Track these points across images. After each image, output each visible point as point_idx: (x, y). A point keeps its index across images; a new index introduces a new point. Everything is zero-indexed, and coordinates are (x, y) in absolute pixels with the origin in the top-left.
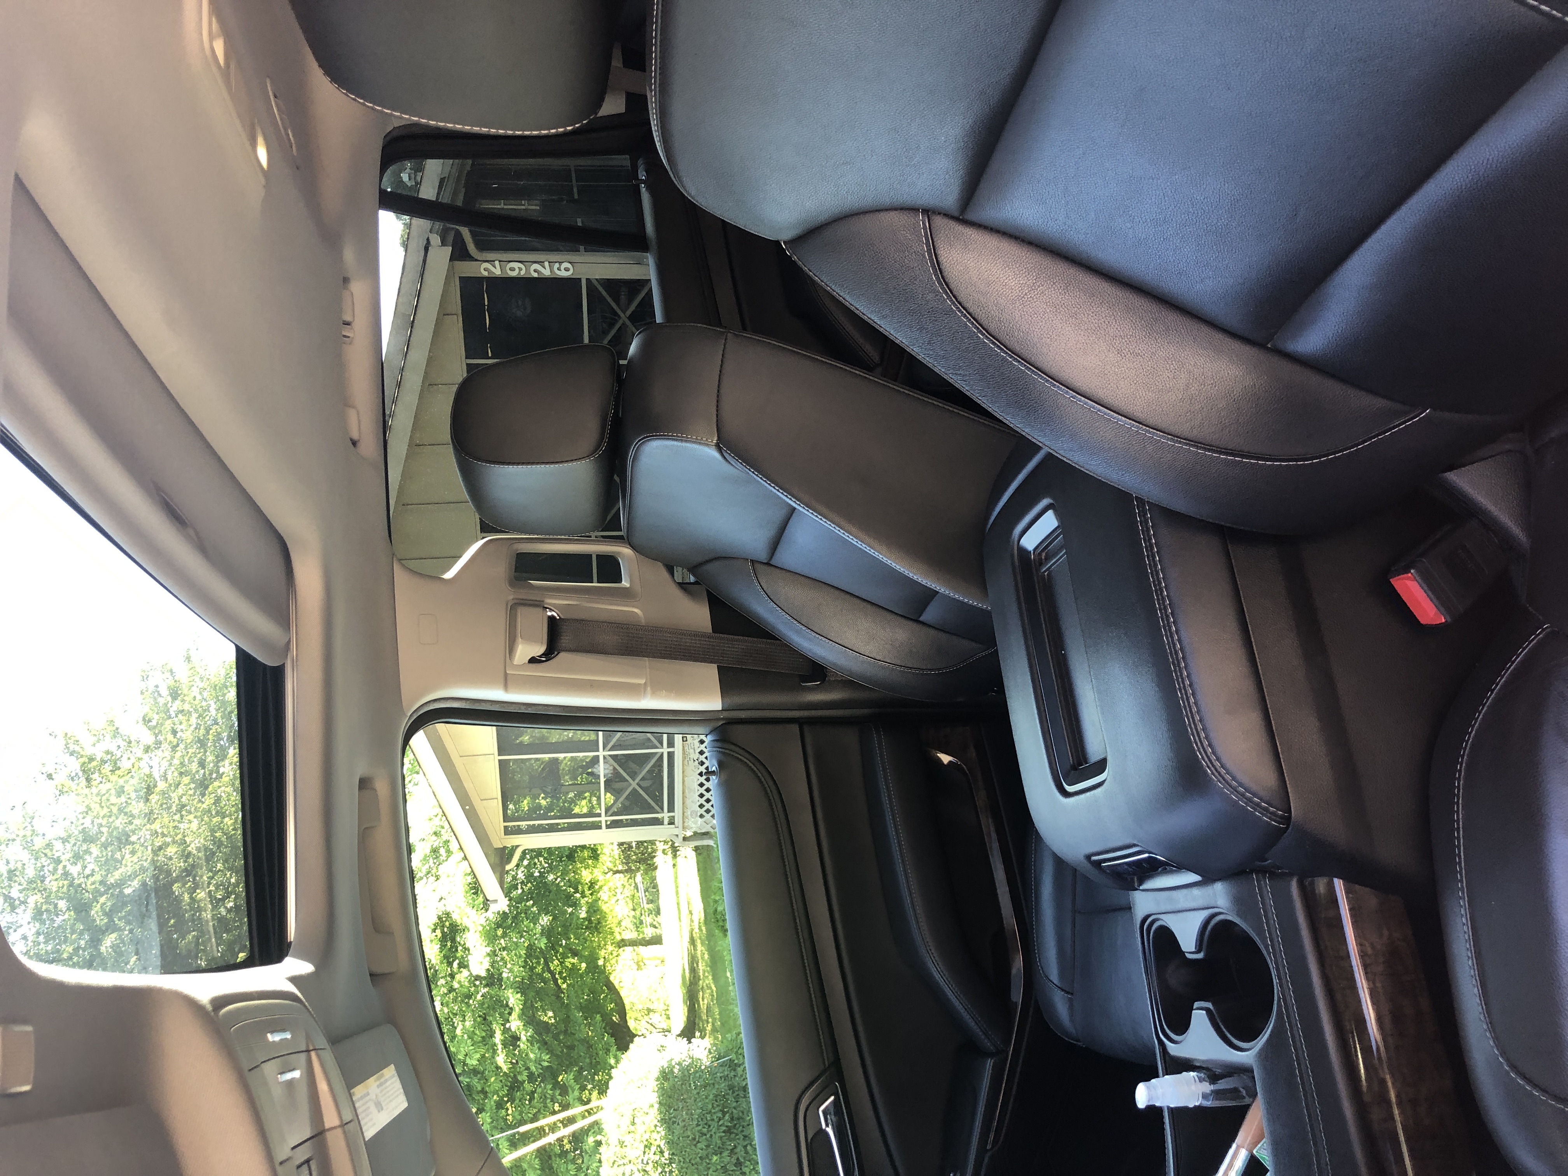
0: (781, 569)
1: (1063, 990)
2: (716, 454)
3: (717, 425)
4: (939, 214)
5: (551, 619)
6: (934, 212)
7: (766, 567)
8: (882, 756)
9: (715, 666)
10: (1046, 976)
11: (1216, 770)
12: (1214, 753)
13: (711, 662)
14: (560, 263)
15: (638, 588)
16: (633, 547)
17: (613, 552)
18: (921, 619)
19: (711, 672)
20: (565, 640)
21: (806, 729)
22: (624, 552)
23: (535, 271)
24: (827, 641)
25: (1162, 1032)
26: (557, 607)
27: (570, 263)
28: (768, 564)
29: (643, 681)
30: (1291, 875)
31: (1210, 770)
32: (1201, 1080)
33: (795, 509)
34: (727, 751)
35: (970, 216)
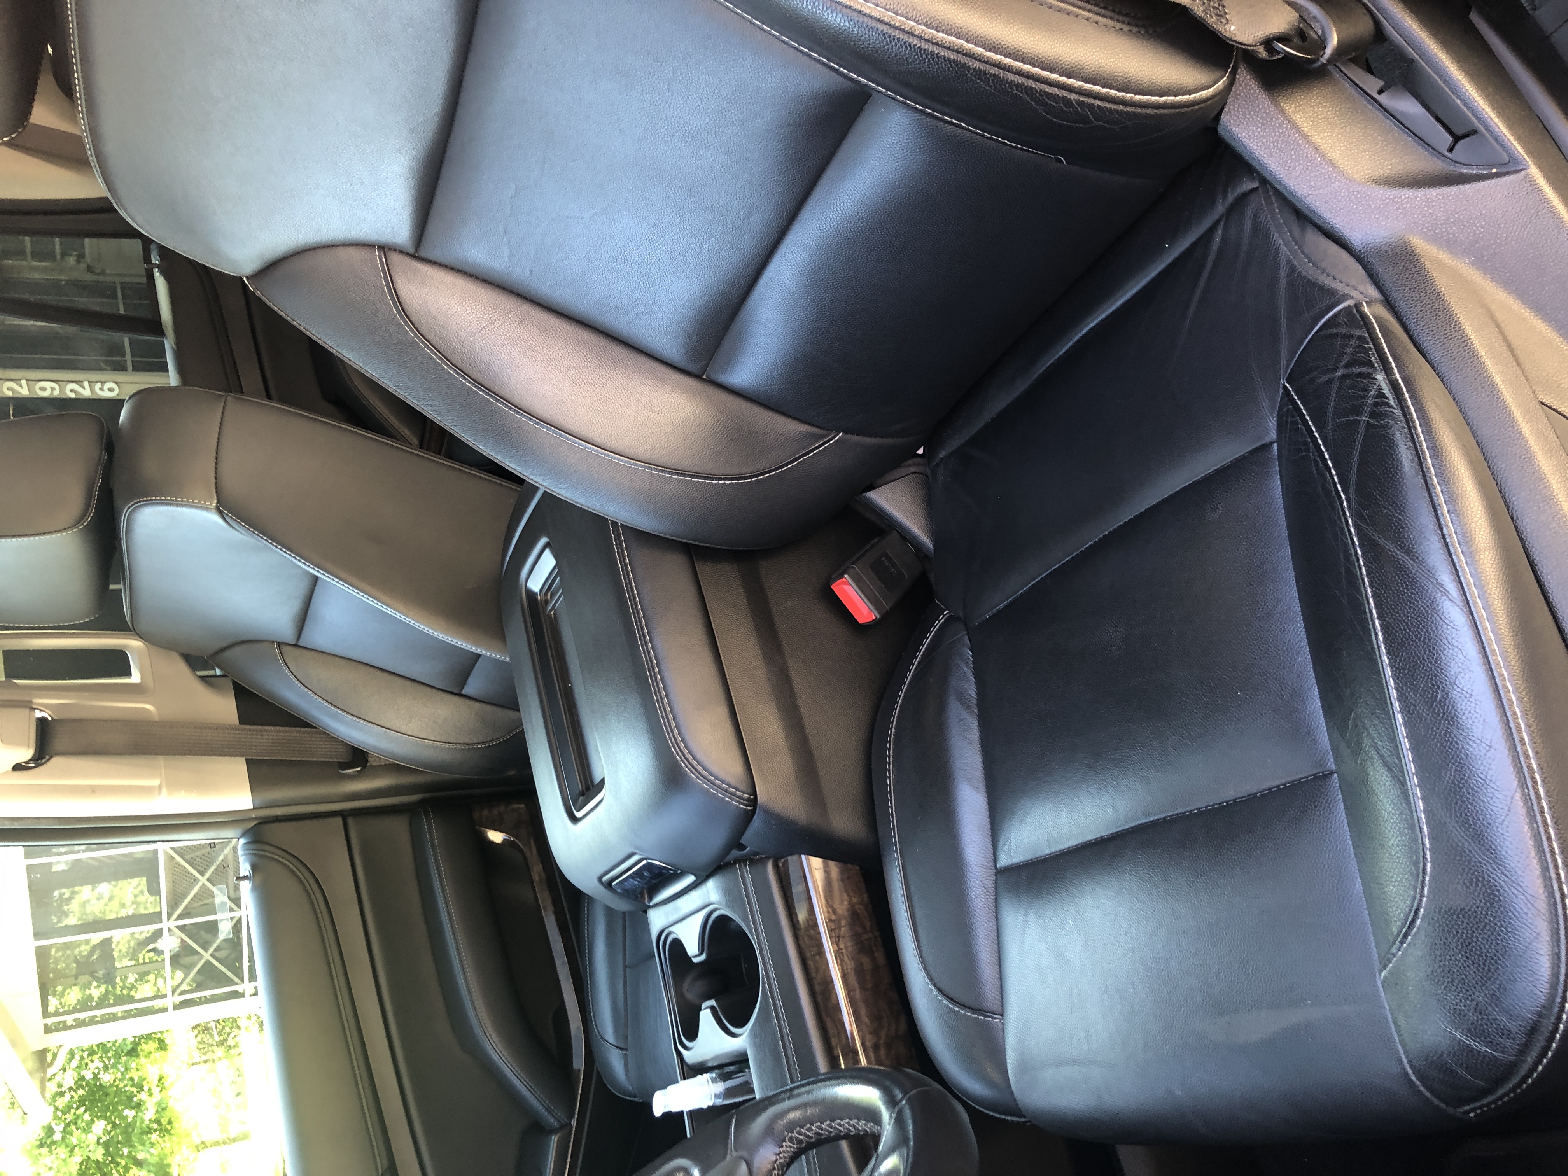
0: (312, 650)
1: (617, 1047)
2: (216, 518)
3: (216, 488)
4: (395, 250)
5: (42, 722)
6: (390, 249)
7: (296, 651)
8: (432, 841)
9: (243, 760)
10: (602, 1038)
11: (689, 763)
12: (686, 747)
13: (237, 756)
14: (103, 383)
15: (150, 683)
16: (141, 636)
17: (120, 646)
18: (464, 692)
19: (239, 767)
20: (59, 741)
21: (350, 821)
22: (132, 645)
23: (71, 391)
24: (365, 723)
25: (680, 1044)
26: (47, 706)
27: (115, 383)
28: (296, 646)
29: (156, 782)
30: (767, 858)
31: (684, 763)
32: (714, 1080)
33: (317, 578)
34: (262, 853)
35: (423, 253)
